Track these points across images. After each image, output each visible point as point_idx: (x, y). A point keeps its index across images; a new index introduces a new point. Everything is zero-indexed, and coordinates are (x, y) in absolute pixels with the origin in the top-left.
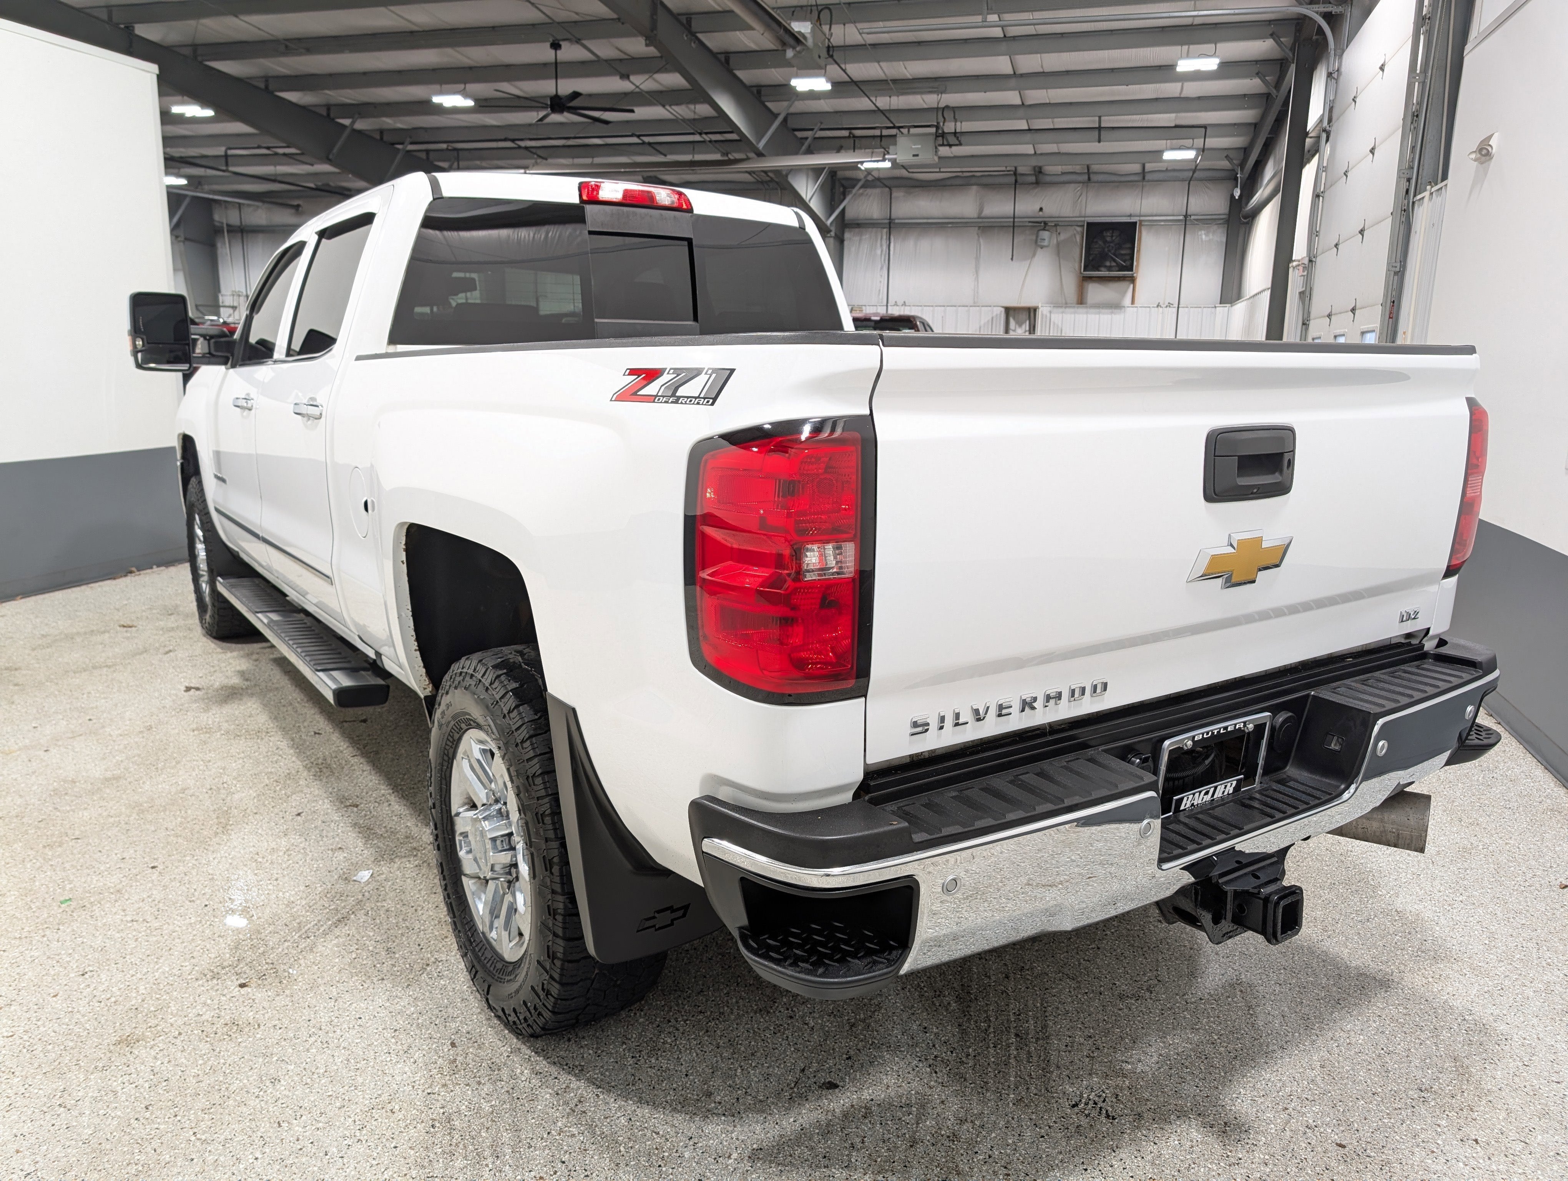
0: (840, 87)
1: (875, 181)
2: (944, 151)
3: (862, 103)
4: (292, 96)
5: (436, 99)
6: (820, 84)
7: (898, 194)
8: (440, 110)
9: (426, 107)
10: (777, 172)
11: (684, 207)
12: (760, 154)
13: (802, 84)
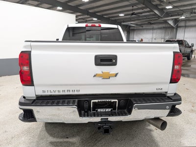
0: (174, 7)
1: (182, 20)
2: (191, 15)
3: (177, 9)
4: (105, 16)
5: (120, 15)
6: (171, 7)
7: (187, 22)
8: (120, 16)
9: (119, 16)
10: (165, 20)
11: (100, 26)
12: (162, 18)
13: (168, 7)
